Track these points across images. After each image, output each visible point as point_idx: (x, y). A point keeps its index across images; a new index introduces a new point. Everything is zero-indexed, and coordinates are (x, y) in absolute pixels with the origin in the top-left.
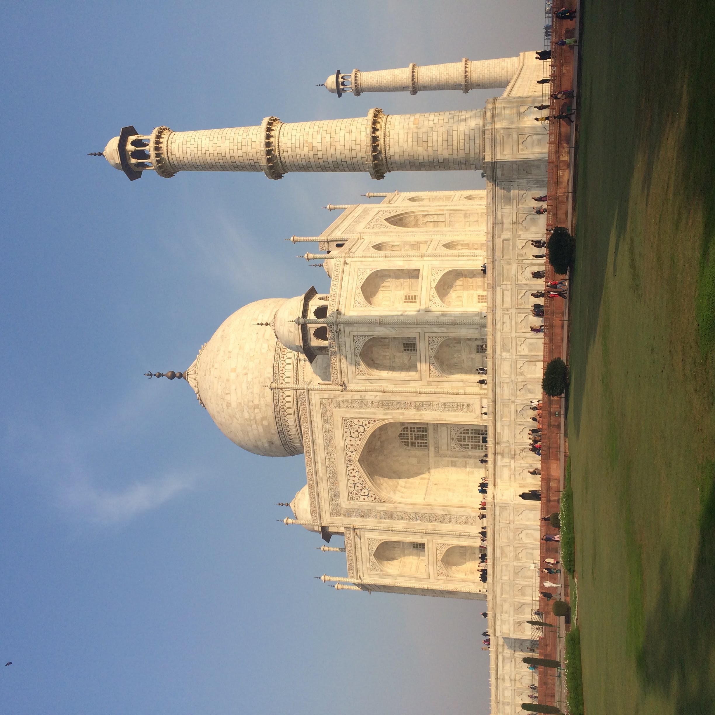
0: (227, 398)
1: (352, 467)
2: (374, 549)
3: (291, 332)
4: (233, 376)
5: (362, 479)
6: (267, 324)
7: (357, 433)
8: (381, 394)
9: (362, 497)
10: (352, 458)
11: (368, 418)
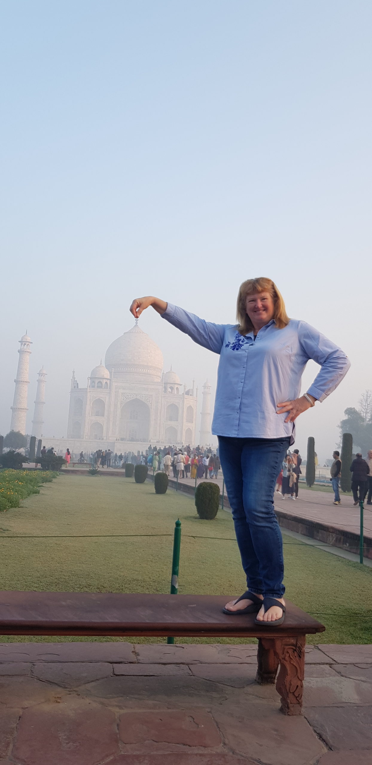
1: (134, 395)
2: (101, 399)
3: (173, 379)
5: (130, 398)
6: (171, 369)
7: (147, 399)
8: (160, 409)
9: (123, 397)
10: (138, 396)
11: (152, 403)
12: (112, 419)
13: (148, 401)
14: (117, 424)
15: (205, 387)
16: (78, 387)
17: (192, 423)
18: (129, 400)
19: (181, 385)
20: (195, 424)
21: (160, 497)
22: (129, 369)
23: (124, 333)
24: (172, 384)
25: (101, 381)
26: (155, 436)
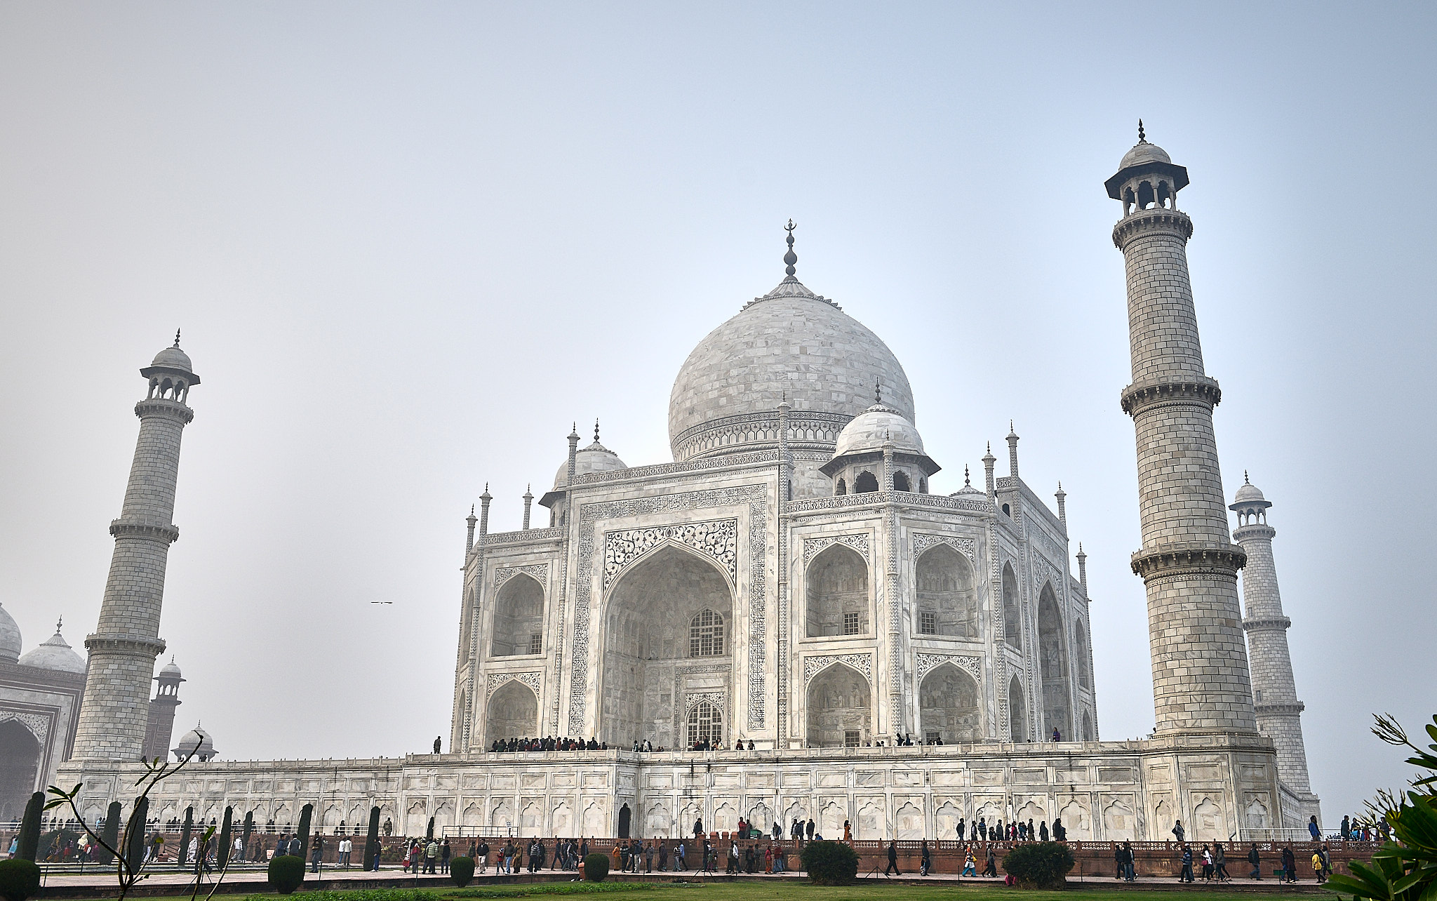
1: (659, 537)
2: (531, 574)
5: (640, 553)
7: (713, 542)
8: (776, 580)
9: (610, 554)
10: (673, 535)
11: (735, 560)
12: (567, 661)
13: (720, 550)
18: (636, 563)
26: (762, 720)
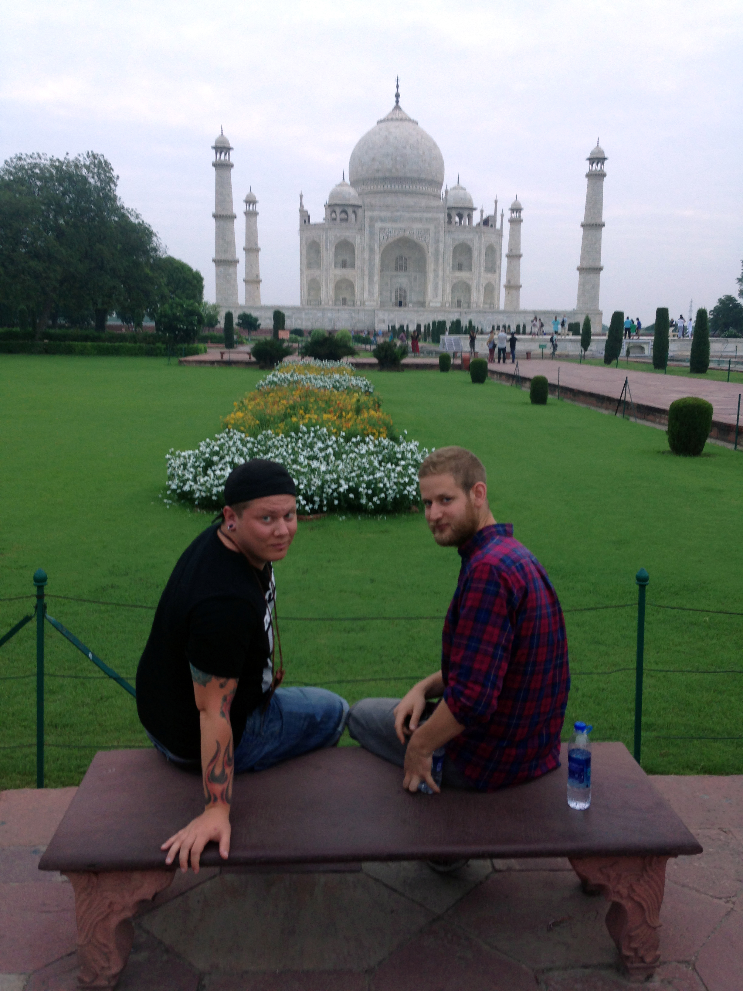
0: (408, 147)
1: (401, 232)
2: (348, 239)
3: (461, 199)
4: (421, 152)
5: (393, 237)
7: (421, 237)
8: (443, 251)
9: (382, 236)
10: (406, 232)
11: (429, 243)
12: (367, 272)
13: (423, 239)
14: (375, 280)
15: (513, 210)
16: (309, 221)
17: (495, 272)
18: (391, 240)
19: (475, 209)
20: (500, 275)
21: (539, 409)
22: (389, 186)
23: (379, 122)
24: (461, 208)
25: (346, 209)
26: (437, 296)
